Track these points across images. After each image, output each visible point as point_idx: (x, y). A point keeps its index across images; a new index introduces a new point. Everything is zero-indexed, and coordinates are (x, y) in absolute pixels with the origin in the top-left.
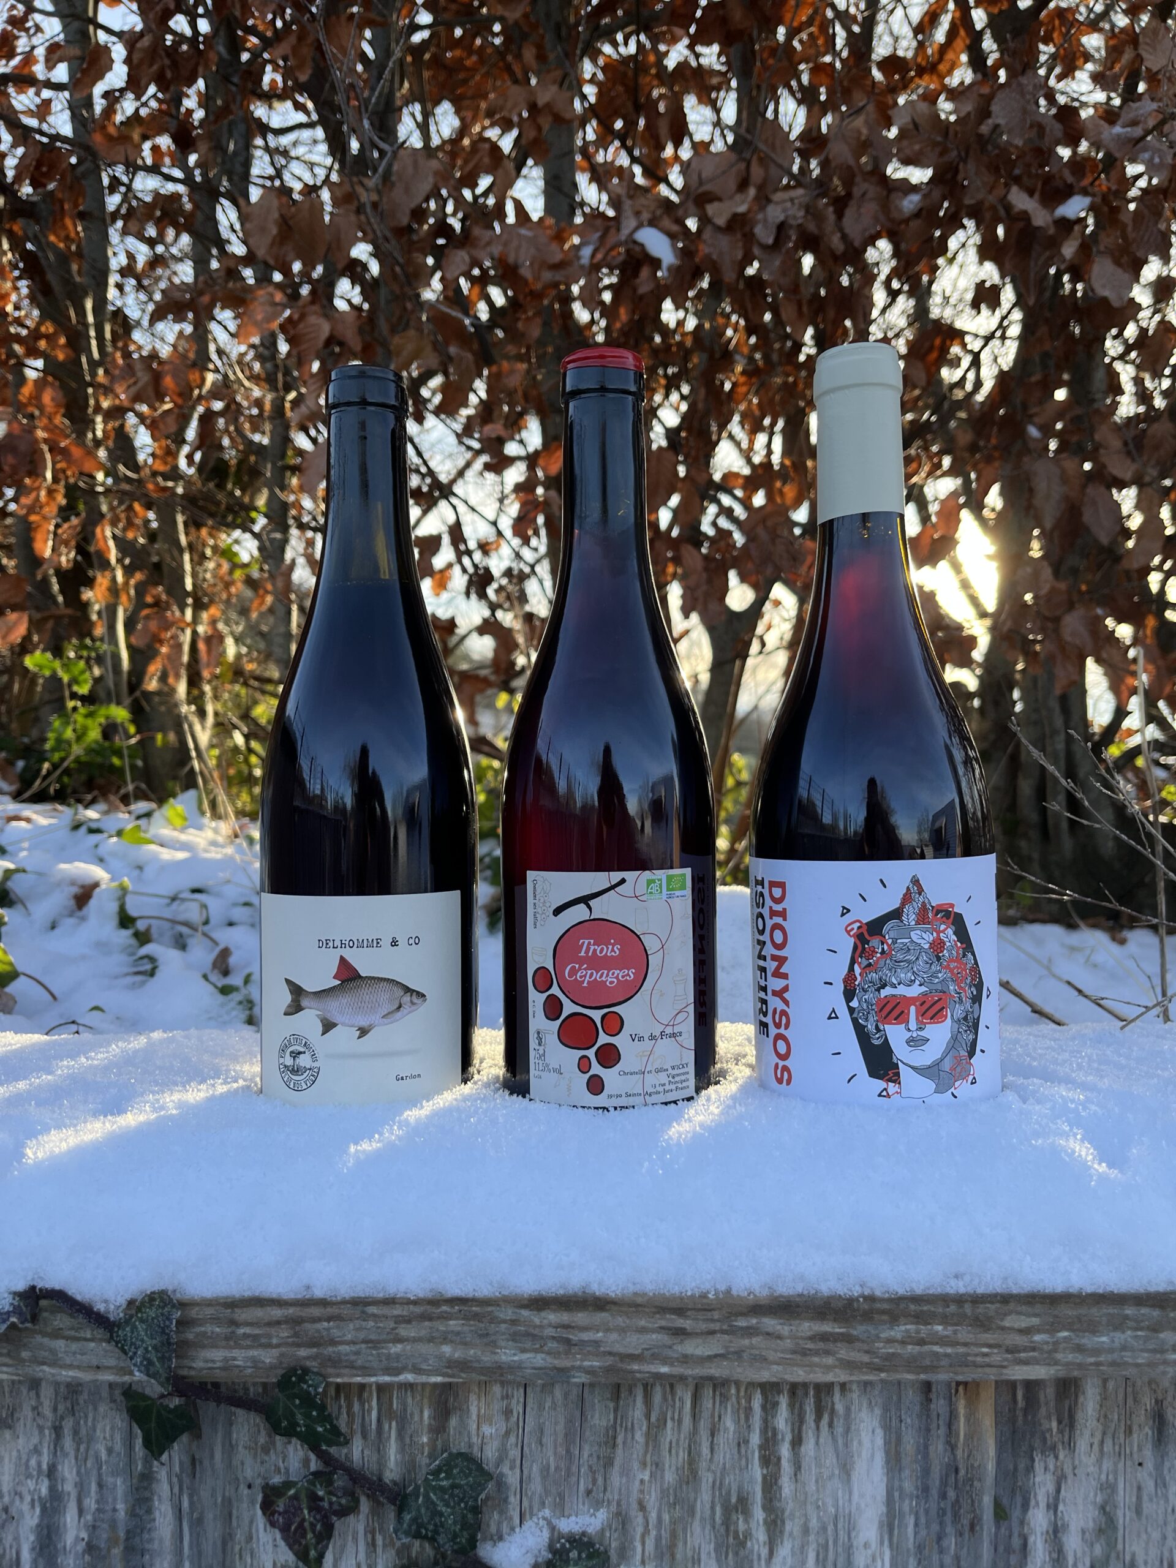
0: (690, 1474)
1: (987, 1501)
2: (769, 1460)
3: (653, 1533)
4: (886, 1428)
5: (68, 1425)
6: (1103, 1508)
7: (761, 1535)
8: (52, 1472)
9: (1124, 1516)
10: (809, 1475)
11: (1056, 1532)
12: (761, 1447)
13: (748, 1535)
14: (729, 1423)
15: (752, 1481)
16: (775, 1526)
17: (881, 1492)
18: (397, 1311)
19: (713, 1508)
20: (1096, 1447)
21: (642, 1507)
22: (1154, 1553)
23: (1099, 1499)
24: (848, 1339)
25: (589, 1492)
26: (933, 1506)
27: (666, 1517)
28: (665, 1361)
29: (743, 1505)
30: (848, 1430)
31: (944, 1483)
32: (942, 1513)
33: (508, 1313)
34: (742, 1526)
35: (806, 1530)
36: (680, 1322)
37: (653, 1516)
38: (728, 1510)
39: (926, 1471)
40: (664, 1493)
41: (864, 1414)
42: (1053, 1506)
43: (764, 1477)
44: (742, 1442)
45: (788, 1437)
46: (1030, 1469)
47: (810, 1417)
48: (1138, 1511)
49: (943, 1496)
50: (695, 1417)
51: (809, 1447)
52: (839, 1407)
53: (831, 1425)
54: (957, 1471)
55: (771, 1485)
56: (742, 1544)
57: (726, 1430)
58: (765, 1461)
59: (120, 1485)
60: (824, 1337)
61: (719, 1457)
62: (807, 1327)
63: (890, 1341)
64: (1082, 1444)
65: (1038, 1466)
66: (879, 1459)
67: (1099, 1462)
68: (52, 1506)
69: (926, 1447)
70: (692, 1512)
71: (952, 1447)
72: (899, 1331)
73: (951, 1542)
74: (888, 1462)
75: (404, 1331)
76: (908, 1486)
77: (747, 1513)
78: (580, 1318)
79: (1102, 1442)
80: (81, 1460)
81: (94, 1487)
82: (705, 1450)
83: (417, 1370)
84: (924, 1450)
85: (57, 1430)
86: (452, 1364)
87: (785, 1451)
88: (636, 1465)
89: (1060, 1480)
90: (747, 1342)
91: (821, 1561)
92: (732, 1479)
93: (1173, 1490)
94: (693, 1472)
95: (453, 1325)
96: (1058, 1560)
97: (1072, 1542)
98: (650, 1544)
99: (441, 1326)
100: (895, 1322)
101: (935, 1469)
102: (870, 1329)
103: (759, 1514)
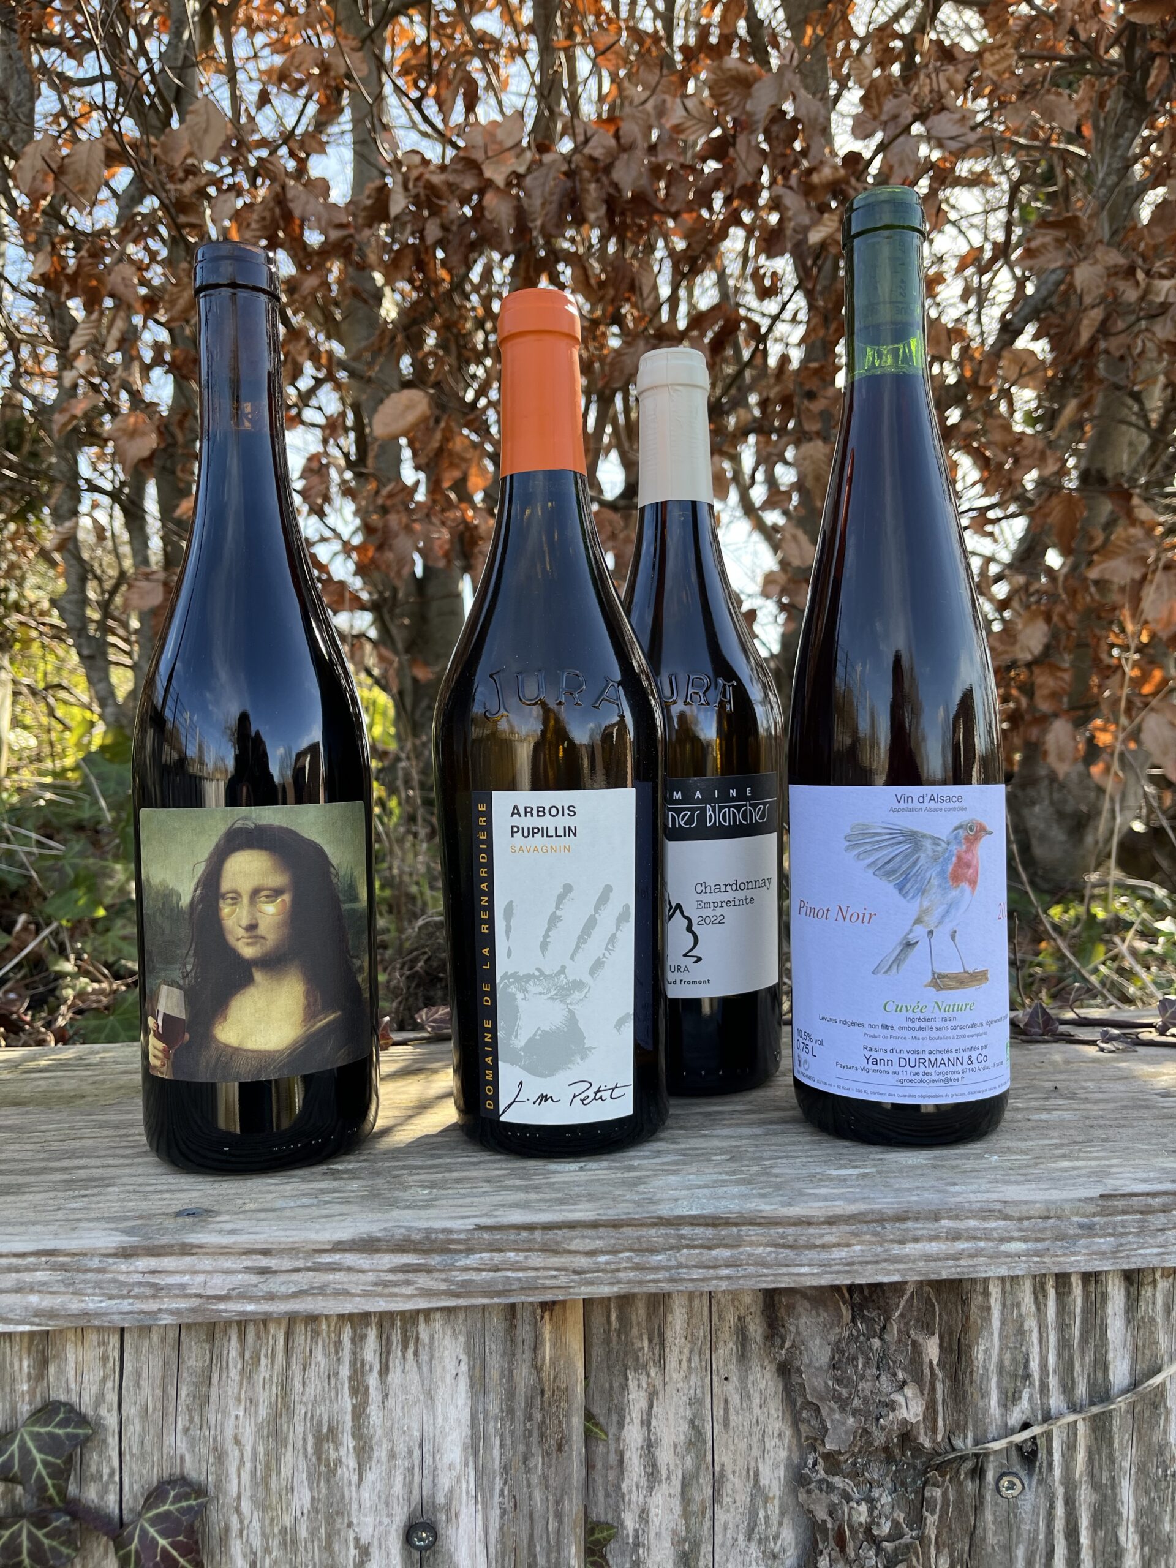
0: (282, 1408)
1: (576, 1421)
2: (359, 1389)
3: (248, 1465)
4: (470, 1354)
6: (692, 1422)
7: (352, 1463)
9: (711, 1429)
10: (395, 1401)
11: (650, 1447)
12: (350, 1379)
13: (339, 1461)
14: (319, 1356)
15: (342, 1410)
16: (363, 1452)
17: (466, 1416)
19: (304, 1440)
20: (684, 1364)
21: (237, 1441)
22: (741, 1461)
23: (688, 1414)
24: (427, 1269)
25: (186, 1430)
26: (519, 1426)
27: (261, 1450)
28: (252, 1299)
29: (333, 1433)
30: (431, 1358)
31: (530, 1405)
32: (528, 1435)
33: (95, 1263)
34: (333, 1455)
35: (393, 1456)
36: (265, 1262)
37: (248, 1449)
38: (319, 1440)
39: (511, 1394)
40: (259, 1428)
41: (448, 1342)
42: (647, 1423)
43: (354, 1407)
44: (332, 1374)
45: (377, 1367)
46: (624, 1387)
47: (397, 1348)
48: (726, 1424)
49: (529, 1417)
50: (287, 1351)
51: (395, 1376)
52: (424, 1336)
53: (416, 1353)
54: (542, 1392)
55: (359, 1413)
56: (334, 1472)
57: (317, 1364)
58: (354, 1391)
60: (405, 1269)
61: (310, 1390)
62: (388, 1260)
63: (466, 1269)
64: (672, 1361)
65: (632, 1384)
66: (463, 1384)
67: (687, 1378)
69: (511, 1371)
70: (284, 1441)
71: (538, 1369)
72: (473, 1260)
73: (538, 1461)
74: (472, 1386)
76: (494, 1408)
77: (337, 1445)
78: (168, 1263)
79: (689, 1360)
82: (298, 1385)
84: (509, 1376)
86: (38, 1313)
87: (373, 1380)
88: (231, 1402)
89: (652, 1395)
90: (330, 1277)
91: (408, 1484)
92: (323, 1411)
93: (756, 1401)
94: (286, 1406)
95: (40, 1276)
96: (653, 1473)
97: (665, 1456)
98: (246, 1476)
99: (27, 1277)
100: (470, 1251)
101: (521, 1391)
102: (447, 1258)
103: (348, 1442)
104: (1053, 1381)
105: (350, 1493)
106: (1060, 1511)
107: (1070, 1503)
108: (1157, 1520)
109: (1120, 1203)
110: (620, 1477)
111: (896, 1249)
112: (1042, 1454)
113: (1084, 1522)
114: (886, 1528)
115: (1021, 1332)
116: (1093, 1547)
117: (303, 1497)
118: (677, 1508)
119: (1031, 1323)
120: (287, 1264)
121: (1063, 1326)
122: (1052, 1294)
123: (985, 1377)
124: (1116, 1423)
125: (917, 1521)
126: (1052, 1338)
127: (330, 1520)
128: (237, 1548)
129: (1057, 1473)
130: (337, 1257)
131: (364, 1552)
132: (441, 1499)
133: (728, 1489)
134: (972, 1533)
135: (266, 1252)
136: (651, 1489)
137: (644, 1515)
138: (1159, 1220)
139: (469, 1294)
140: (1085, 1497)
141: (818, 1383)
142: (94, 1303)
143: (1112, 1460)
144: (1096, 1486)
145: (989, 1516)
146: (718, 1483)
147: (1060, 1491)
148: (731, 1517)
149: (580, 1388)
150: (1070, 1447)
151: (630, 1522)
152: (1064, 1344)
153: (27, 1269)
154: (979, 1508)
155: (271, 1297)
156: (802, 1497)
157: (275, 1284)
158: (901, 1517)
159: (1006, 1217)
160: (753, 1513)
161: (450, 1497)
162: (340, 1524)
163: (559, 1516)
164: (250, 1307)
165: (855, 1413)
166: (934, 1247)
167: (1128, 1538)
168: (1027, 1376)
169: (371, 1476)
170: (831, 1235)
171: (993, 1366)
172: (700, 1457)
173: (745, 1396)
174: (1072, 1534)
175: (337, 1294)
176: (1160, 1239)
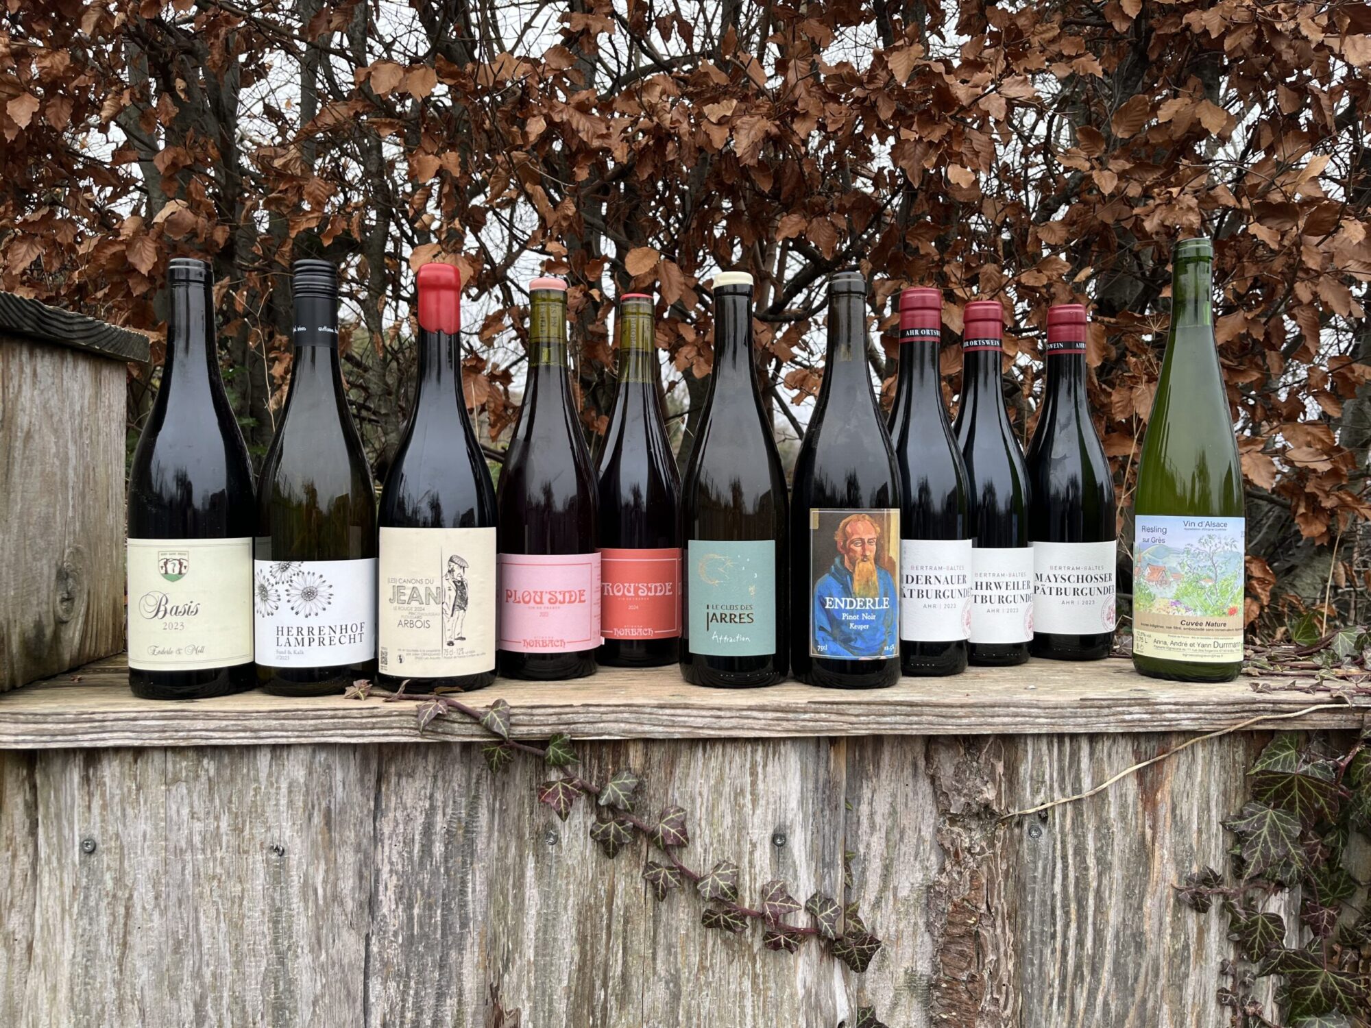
0: (721, 779)
1: (842, 798)
2: (754, 774)
3: (705, 804)
4: (802, 762)
5: (440, 774)
6: (891, 804)
7: (750, 806)
8: (431, 797)
9: (900, 808)
10: (770, 779)
11: (872, 815)
12: (750, 769)
13: (744, 805)
14: (737, 758)
15: (746, 782)
16: (755, 802)
17: (799, 788)
18: (602, 709)
19: (730, 794)
20: (889, 778)
21: (700, 794)
22: (913, 825)
23: (890, 800)
24: (788, 720)
26: (819, 796)
27: (710, 798)
28: (713, 729)
29: (742, 792)
30: (785, 761)
31: (824, 786)
32: (823, 800)
33: (648, 710)
34: (742, 802)
35: (768, 803)
36: (719, 713)
37: (705, 797)
38: (736, 795)
39: (817, 781)
40: (710, 788)
41: (793, 754)
42: (871, 803)
43: (751, 781)
44: (743, 766)
45: (762, 764)
46: (861, 787)
47: (771, 756)
48: (906, 805)
49: (824, 792)
51: (769, 768)
52: (783, 751)
53: (779, 759)
54: (830, 782)
55: (754, 784)
56: (742, 810)
57: (736, 762)
58: (752, 774)
59: (464, 801)
60: (778, 719)
61: (733, 773)
62: (770, 715)
63: (804, 720)
64: (883, 775)
65: (865, 786)
66: (798, 774)
67: (890, 784)
68: (430, 813)
69: (817, 771)
70: (721, 795)
71: (828, 772)
72: (807, 716)
73: (827, 813)
74: (801, 776)
75: (604, 717)
76: (811, 786)
77: (744, 798)
78: (679, 712)
79: (891, 775)
80: (445, 790)
81: (451, 803)
82: (727, 770)
83: (610, 734)
84: (816, 773)
85: (435, 777)
86: (624, 731)
87: (760, 769)
88: (698, 776)
89: (874, 792)
90: (746, 721)
91: (774, 815)
92: (738, 782)
93: (920, 796)
94: (722, 779)
95: (626, 715)
96: (873, 826)
97: (878, 819)
98: (704, 810)
99: (620, 715)
100: (805, 712)
101: (821, 780)
102: (796, 715)
103: (749, 797)
104: (1056, 785)
105: (749, 819)
106: (1059, 846)
107: (1063, 842)
108: (1105, 854)
109: (1089, 703)
110: (858, 829)
111: (990, 720)
112: (1050, 819)
113: (1070, 852)
114: (978, 849)
115: (1041, 762)
116: (1074, 864)
117: (728, 820)
118: (884, 844)
119: (1046, 758)
120: (728, 714)
121: (1060, 760)
122: (1056, 745)
123: (1024, 782)
124: (1085, 807)
125: (991, 845)
126: (1056, 765)
127: (740, 831)
128: (698, 842)
129: (1057, 827)
130: (749, 713)
131: (754, 845)
132: (788, 823)
133: (906, 836)
134: (1018, 852)
135: (719, 709)
136: (872, 834)
137: (868, 846)
138: (1106, 711)
139: (804, 731)
140: (1070, 840)
141: (948, 783)
142: (646, 728)
143: (1083, 824)
144: (1076, 836)
145: (1025, 845)
146: (902, 833)
147: (1059, 837)
148: (907, 848)
149: (844, 784)
150: (1064, 815)
151: (862, 850)
152: (1061, 769)
153: (621, 712)
154: (1020, 841)
155: (720, 729)
156: (939, 837)
157: (724, 723)
158: (984, 844)
159: (1039, 708)
160: (918, 846)
161: (792, 822)
162: (744, 832)
163: (834, 839)
164: (712, 732)
165: (965, 795)
166: (1006, 720)
167: (1091, 861)
168: (1043, 782)
169: (758, 812)
170: (961, 712)
171: (1028, 777)
172: (895, 821)
173: (916, 793)
174: (1064, 858)
175: (748, 729)
176: (1106, 719)
